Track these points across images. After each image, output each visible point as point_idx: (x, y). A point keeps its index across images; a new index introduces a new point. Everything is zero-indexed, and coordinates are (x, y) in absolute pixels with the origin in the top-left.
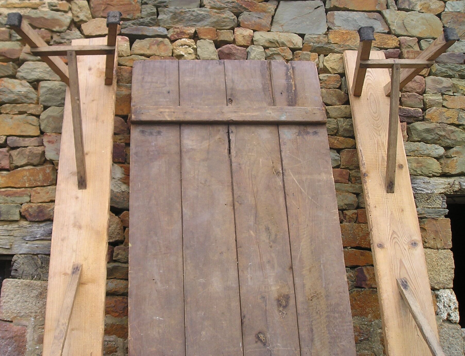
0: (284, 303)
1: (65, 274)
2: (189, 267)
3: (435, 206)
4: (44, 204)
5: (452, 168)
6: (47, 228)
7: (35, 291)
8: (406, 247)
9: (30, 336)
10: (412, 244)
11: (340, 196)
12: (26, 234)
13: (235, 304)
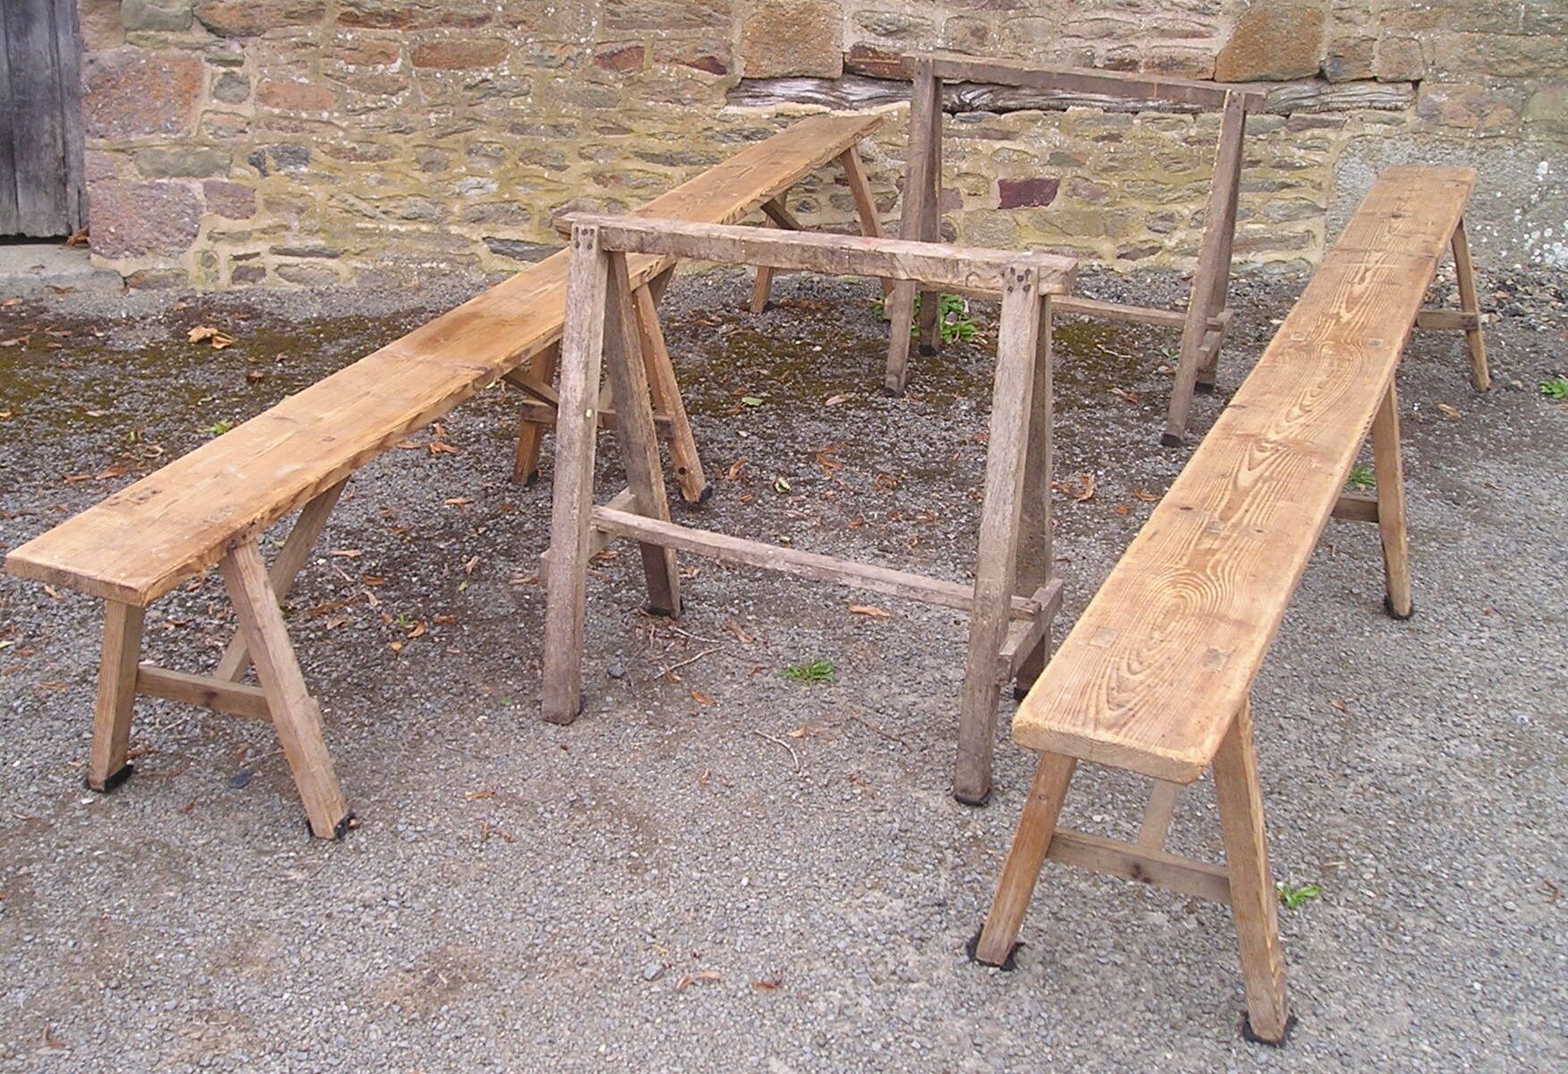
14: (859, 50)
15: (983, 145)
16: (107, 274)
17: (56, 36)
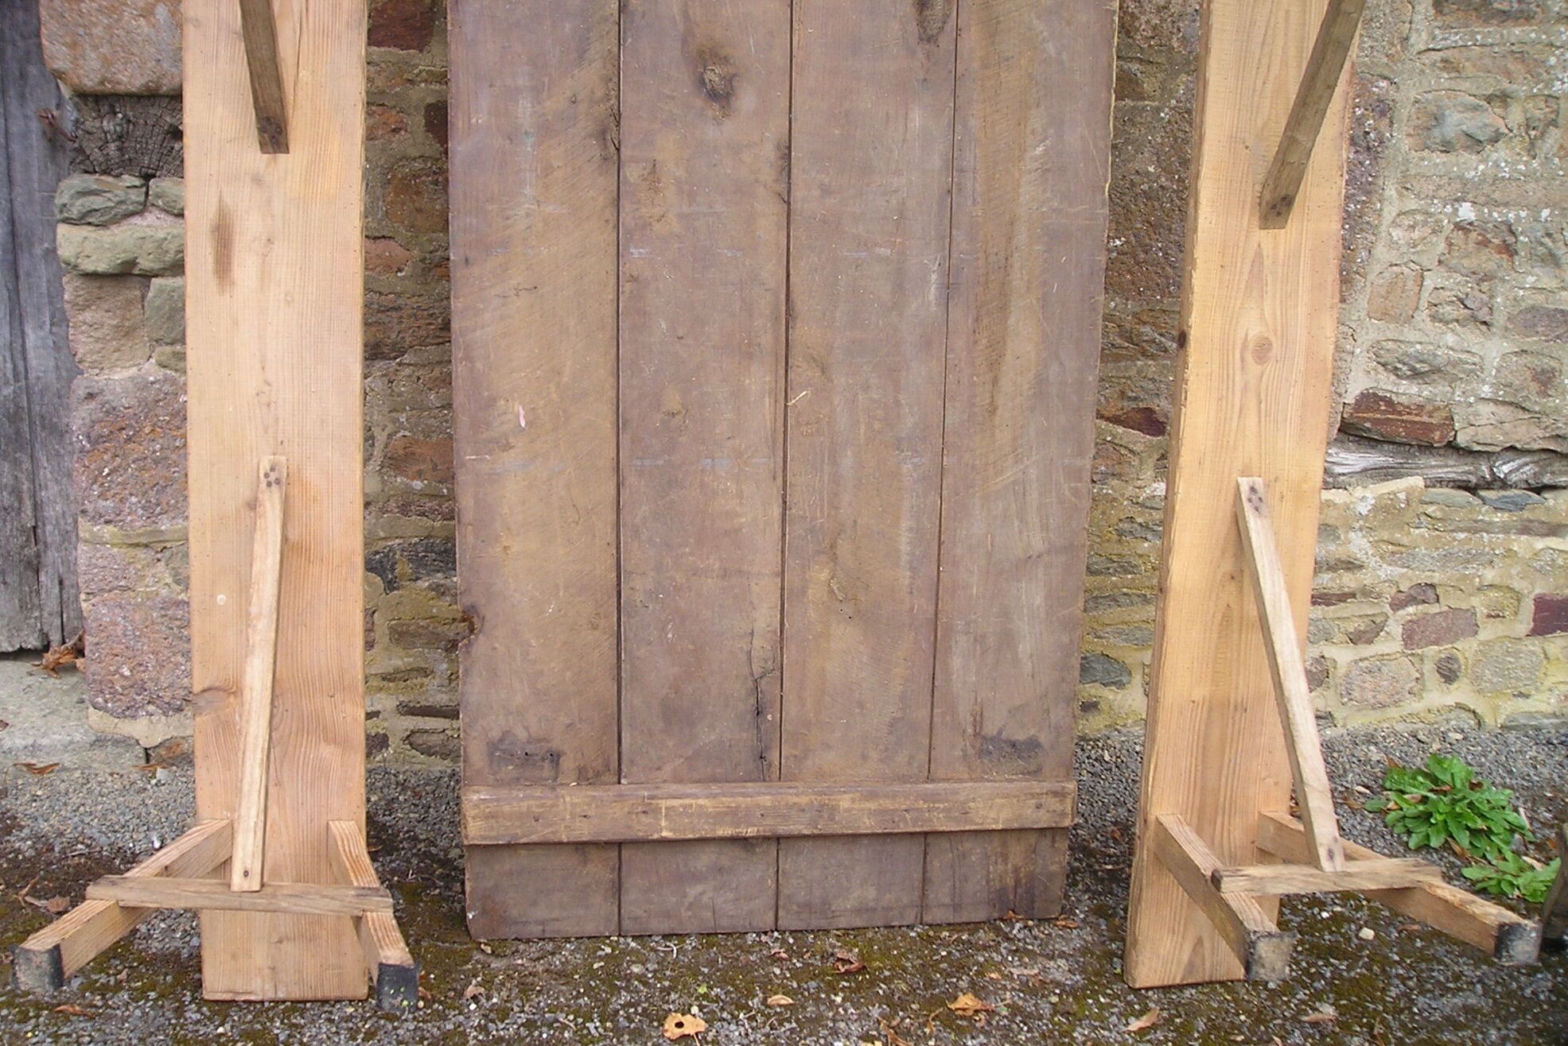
14: (1369, 400)
15: (1522, 544)
16: (116, 742)
17: (23, 332)
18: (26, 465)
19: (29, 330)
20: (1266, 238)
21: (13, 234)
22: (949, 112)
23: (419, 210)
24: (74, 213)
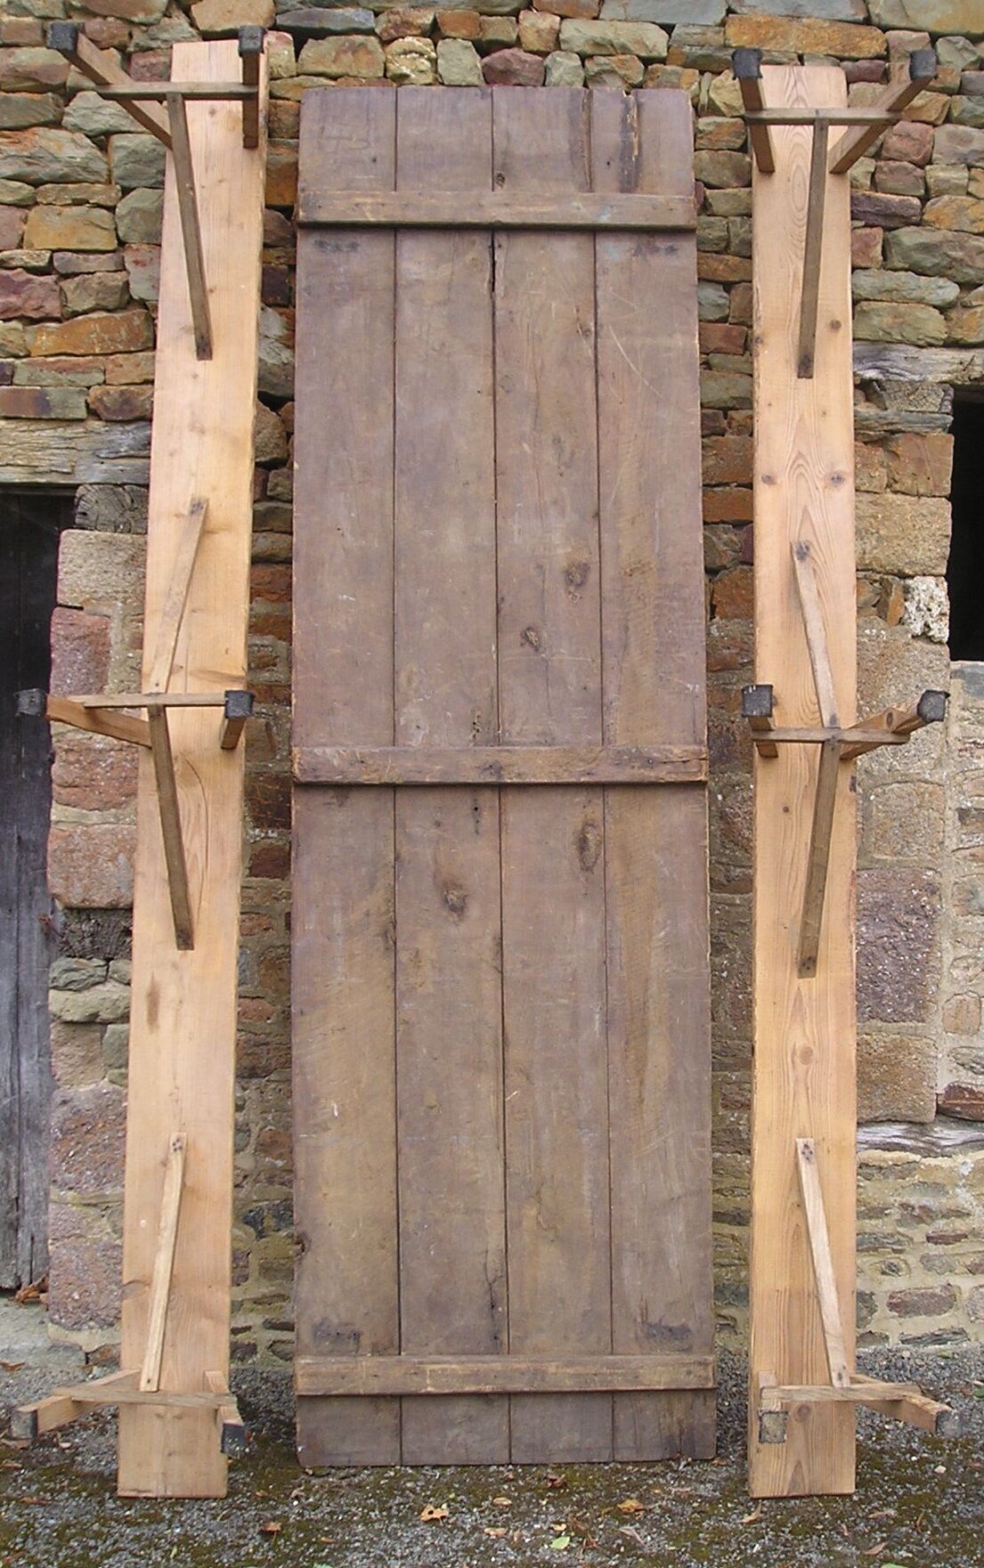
0: (578, 579)
1: (178, 516)
2: (405, 509)
3: (924, 409)
4: (132, 388)
5: (970, 329)
6: (141, 434)
7: (121, 554)
8: (820, 485)
9: (116, 634)
10: (833, 479)
11: (723, 380)
12: (100, 446)
13: (487, 577)
14: (955, 1090)
16: (68, 1348)
17: (19, 1061)
18: (15, 1154)
19: (23, 1060)
20: (803, 983)
21: (17, 996)
22: (601, 914)
23: (281, 980)
24: (61, 982)
